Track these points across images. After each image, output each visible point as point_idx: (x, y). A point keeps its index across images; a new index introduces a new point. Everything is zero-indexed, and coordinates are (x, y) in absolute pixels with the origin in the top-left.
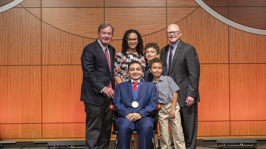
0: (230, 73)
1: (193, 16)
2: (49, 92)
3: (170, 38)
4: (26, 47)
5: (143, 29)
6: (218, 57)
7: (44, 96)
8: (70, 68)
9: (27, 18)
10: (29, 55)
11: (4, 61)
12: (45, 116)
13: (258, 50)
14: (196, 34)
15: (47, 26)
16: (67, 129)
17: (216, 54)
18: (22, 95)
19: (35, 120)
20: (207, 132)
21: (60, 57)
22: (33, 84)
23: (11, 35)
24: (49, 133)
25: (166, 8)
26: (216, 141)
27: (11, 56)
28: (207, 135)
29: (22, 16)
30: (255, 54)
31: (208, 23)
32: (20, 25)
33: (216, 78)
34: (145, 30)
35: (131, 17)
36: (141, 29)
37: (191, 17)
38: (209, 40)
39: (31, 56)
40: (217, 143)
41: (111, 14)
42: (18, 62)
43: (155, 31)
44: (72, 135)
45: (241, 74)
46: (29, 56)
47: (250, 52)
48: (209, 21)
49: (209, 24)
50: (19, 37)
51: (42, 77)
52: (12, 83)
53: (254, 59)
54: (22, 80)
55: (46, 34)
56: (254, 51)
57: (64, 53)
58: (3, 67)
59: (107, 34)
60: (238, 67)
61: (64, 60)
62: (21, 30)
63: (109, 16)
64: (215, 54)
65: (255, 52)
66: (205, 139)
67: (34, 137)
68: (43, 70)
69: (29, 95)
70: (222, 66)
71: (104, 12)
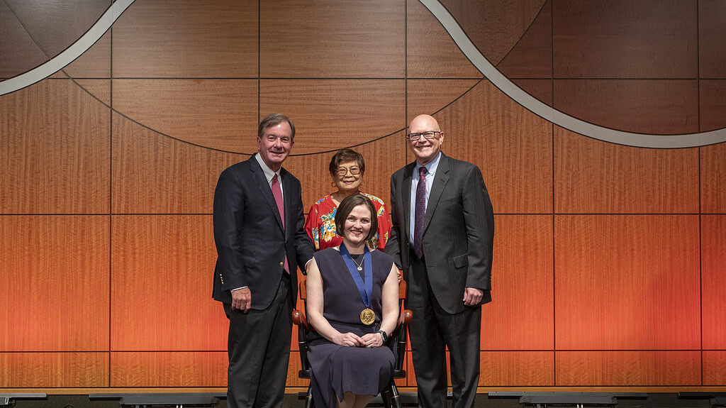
0: (555, 236)
1: (468, 100)
2: (128, 278)
3: (417, 147)
4: (76, 170)
5: (351, 129)
6: (527, 198)
7: (116, 286)
8: (178, 221)
9: (79, 103)
10: (81, 190)
11: (24, 205)
12: (118, 334)
13: (623, 183)
14: (476, 142)
15: (124, 121)
16: (170, 364)
17: (523, 191)
18: (65, 285)
19: (93, 343)
20: (500, 377)
21: (153, 196)
22: (91, 258)
23: (41, 143)
24: (125, 375)
25: (404, 81)
26: (518, 397)
27: (41, 192)
28: (500, 383)
29: (67, 99)
30: (617, 192)
31: (503, 116)
32: (61, 119)
33: (522, 249)
34: (356, 132)
35: (321, 103)
36: (346, 129)
37: (464, 103)
38: (505, 159)
39: (85, 193)
40: (520, 402)
41: (276, 95)
42: (56, 207)
43: (379, 135)
44: (181, 381)
45: (583, 238)
46: (81, 194)
47: (605, 186)
48: (506, 112)
49: (506, 119)
50: (58, 148)
51: (112, 241)
52: (41, 255)
53: (613, 203)
54: (64, 249)
55: (122, 142)
56: (614, 185)
57: (164, 185)
58: (22, 218)
59: (279, 139)
60: (576, 221)
61: (164, 204)
62: (65, 130)
63: (271, 100)
64: (520, 192)
65: (617, 188)
66: (492, 392)
67: (91, 384)
68: (114, 226)
69: (81, 285)
70: (537, 220)
71: (259, 89)
